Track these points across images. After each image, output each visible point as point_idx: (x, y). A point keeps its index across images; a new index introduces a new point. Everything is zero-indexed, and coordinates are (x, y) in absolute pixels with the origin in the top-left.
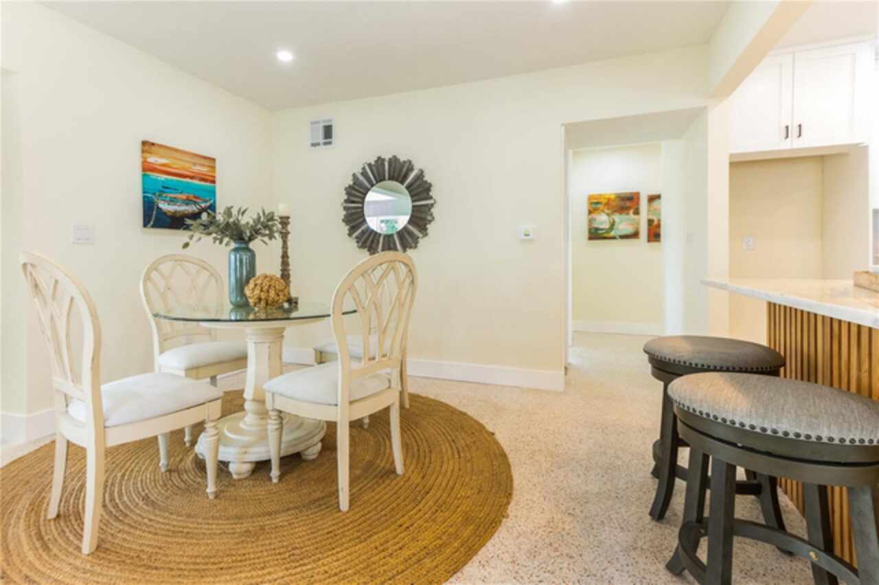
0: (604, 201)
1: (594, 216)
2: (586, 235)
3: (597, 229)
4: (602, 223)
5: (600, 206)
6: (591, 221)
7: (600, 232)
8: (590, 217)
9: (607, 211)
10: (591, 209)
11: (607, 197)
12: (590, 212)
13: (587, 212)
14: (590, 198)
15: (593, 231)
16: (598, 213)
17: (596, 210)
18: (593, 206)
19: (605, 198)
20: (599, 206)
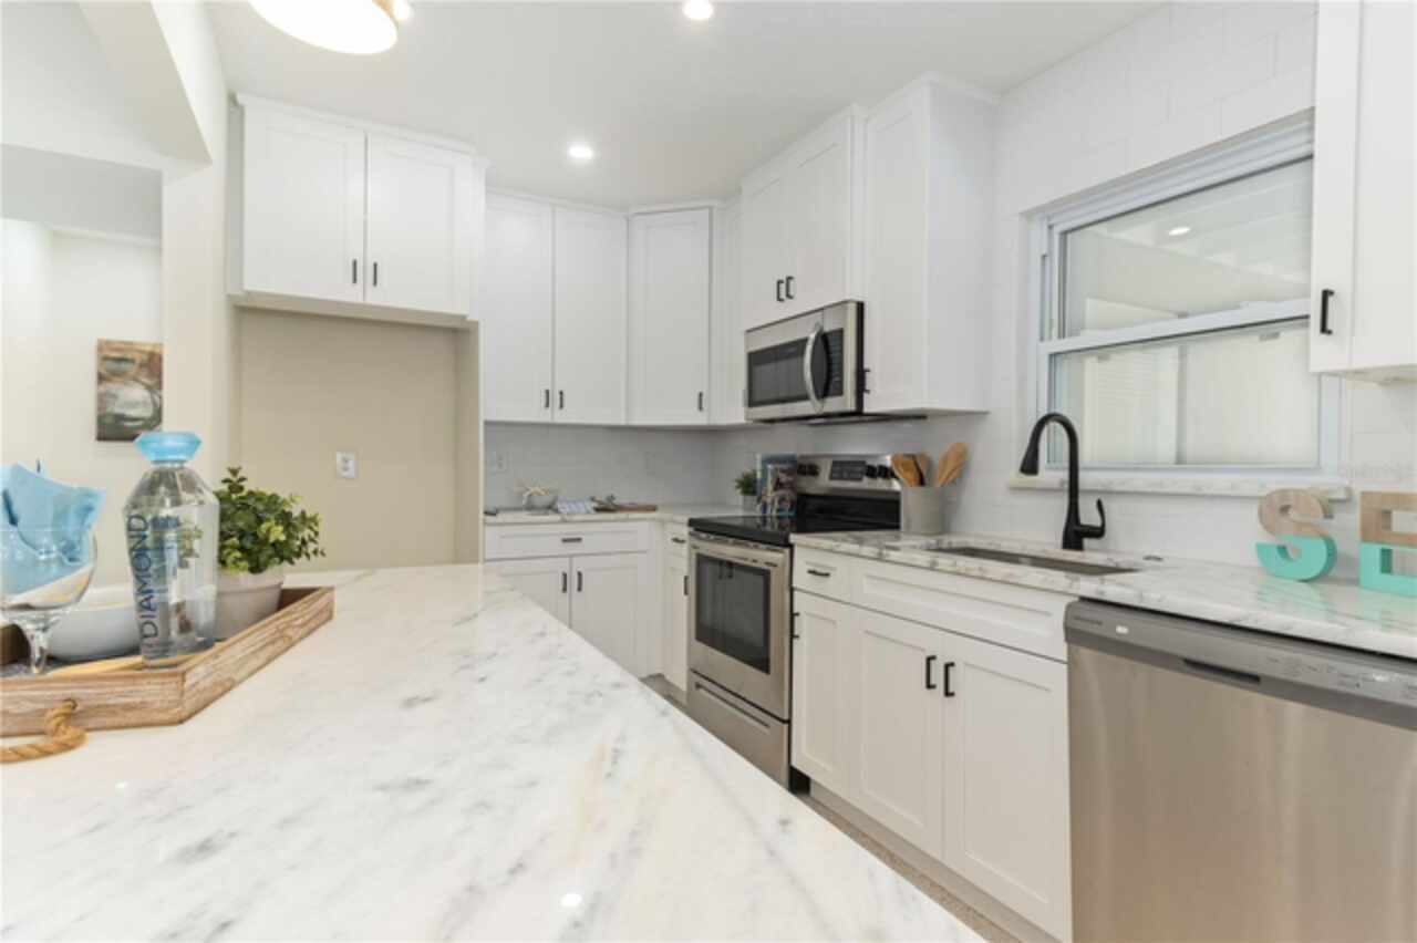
0: (138, 358)
1: (112, 387)
2: (91, 427)
3: (121, 418)
4: (134, 405)
5: (131, 369)
6: (102, 399)
7: (129, 424)
8: (102, 389)
9: (145, 380)
10: (103, 372)
11: (148, 349)
12: (101, 378)
13: (93, 378)
14: (103, 346)
15: (109, 420)
16: (125, 384)
17: (116, 374)
18: (113, 366)
19: (142, 352)
20: (124, 366)
